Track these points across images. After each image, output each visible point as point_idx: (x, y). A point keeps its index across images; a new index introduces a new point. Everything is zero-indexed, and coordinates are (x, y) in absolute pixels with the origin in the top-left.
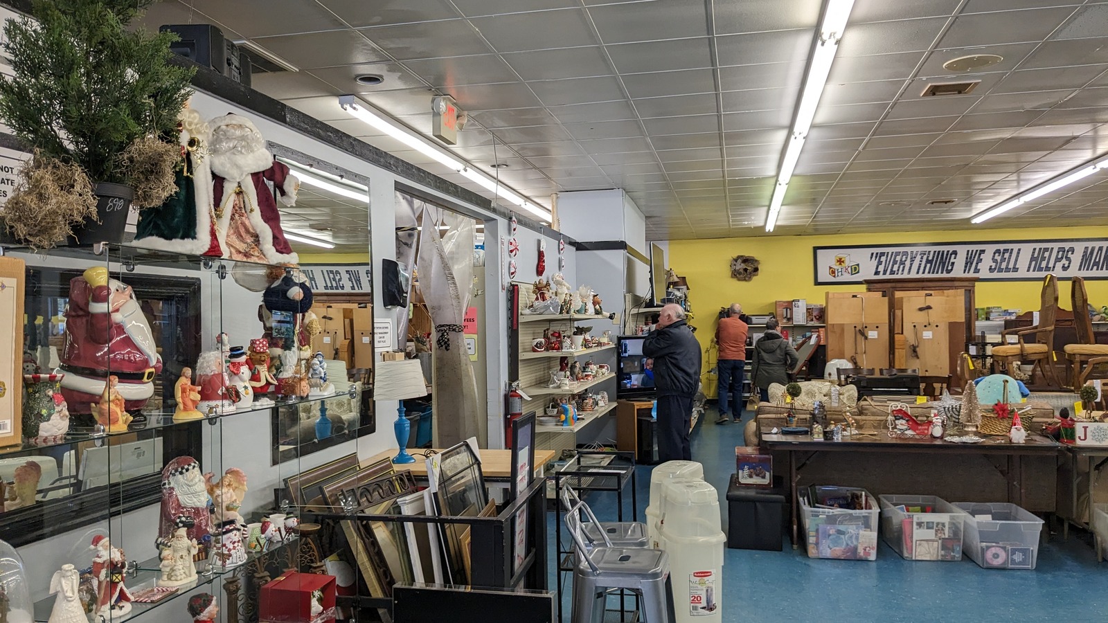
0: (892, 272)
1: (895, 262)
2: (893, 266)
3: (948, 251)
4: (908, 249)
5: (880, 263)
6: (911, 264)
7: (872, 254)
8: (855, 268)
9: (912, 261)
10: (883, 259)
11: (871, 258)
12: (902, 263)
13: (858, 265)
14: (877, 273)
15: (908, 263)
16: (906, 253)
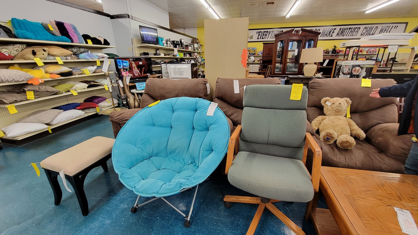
0: (263, 38)
1: (264, 35)
2: (263, 36)
3: (280, 31)
4: (268, 30)
5: (259, 35)
6: (269, 36)
7: (257, 32)
8: (252, 37)
9: (269, 34)
10: (260, 34)
11: (257, 33)
12: (266, 35)
13: (252, 36)
14: (258, 38)
15: (268, 35)
16: (267, 32)
